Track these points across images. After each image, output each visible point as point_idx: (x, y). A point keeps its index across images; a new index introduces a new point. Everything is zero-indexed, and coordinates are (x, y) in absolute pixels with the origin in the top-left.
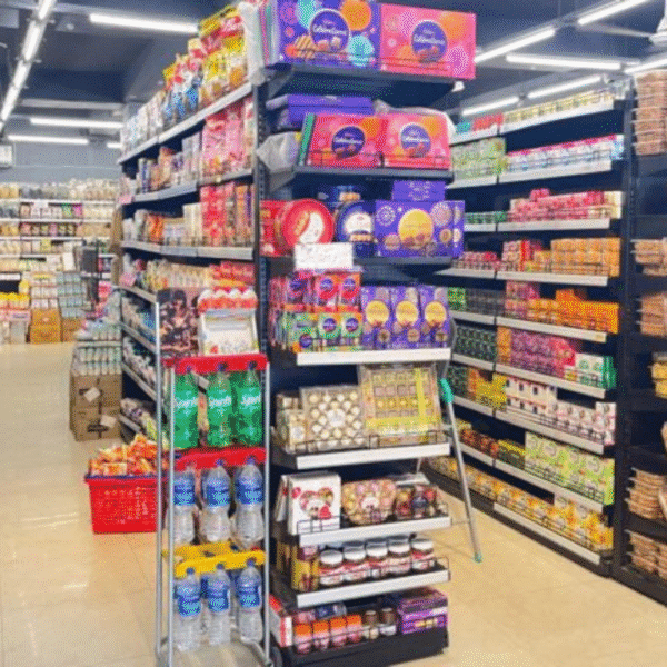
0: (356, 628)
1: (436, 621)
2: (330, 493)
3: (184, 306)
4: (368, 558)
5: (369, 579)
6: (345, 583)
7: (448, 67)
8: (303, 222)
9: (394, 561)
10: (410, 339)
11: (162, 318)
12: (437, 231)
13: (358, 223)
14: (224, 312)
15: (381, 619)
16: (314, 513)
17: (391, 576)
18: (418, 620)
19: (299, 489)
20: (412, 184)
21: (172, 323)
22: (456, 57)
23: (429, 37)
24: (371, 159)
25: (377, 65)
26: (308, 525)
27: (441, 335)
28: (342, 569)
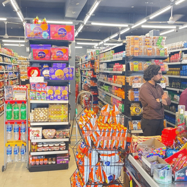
0: (46, 161)
1: (65, 162)
2: (39, 131)
3: (11, 89)
4: (49, 146)
5: (49, 151)
6: (43, 151)
7: (67, 38)
8: (32, 72)
9: (55, 147)
10: (58, 98)
11: (6, 92)
12: (65, 74)
13: (46, 72)
14: (19, 91)
15: (52, 160)
16: (35, 135)
17: (54, 150)
18: (61, 161)
19: (31, 130)
20: (58, 64)
21: (9, 93)
22: (69, 36)
23: (62, 31)
24: (48, 58)
25: (50, 38)
26: (34, 138)
27: (66, 97)
28: (42, 148)
